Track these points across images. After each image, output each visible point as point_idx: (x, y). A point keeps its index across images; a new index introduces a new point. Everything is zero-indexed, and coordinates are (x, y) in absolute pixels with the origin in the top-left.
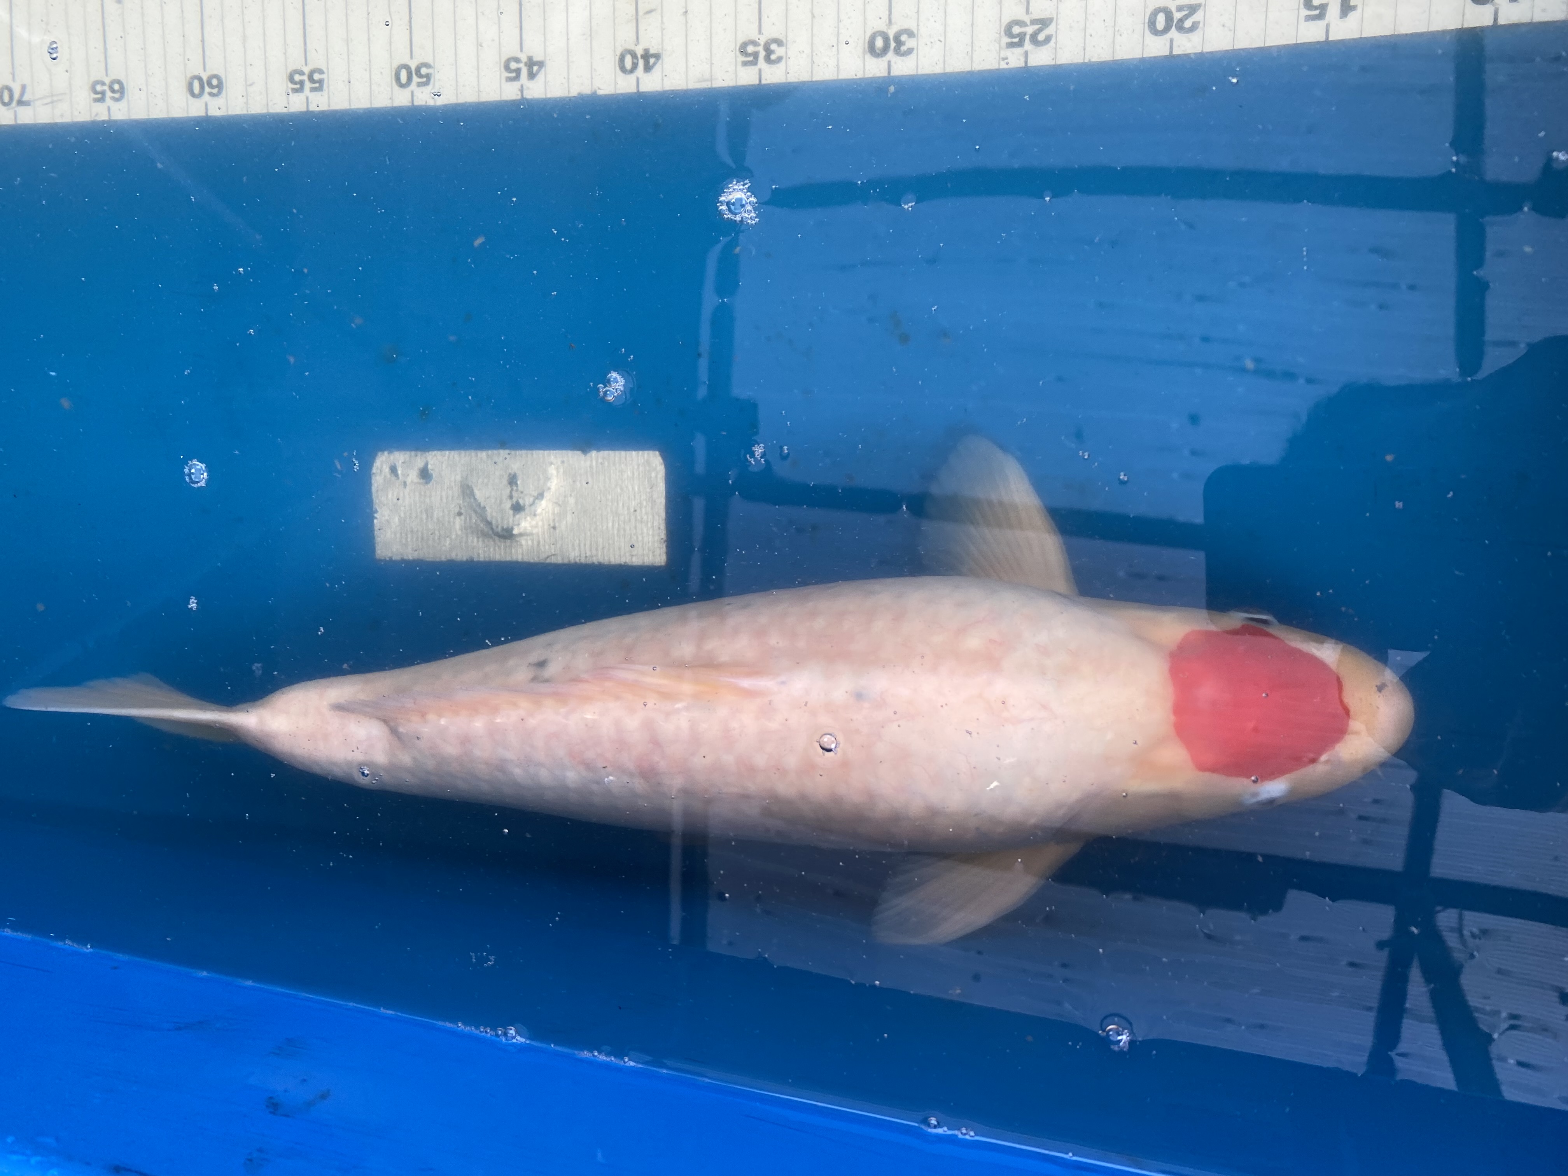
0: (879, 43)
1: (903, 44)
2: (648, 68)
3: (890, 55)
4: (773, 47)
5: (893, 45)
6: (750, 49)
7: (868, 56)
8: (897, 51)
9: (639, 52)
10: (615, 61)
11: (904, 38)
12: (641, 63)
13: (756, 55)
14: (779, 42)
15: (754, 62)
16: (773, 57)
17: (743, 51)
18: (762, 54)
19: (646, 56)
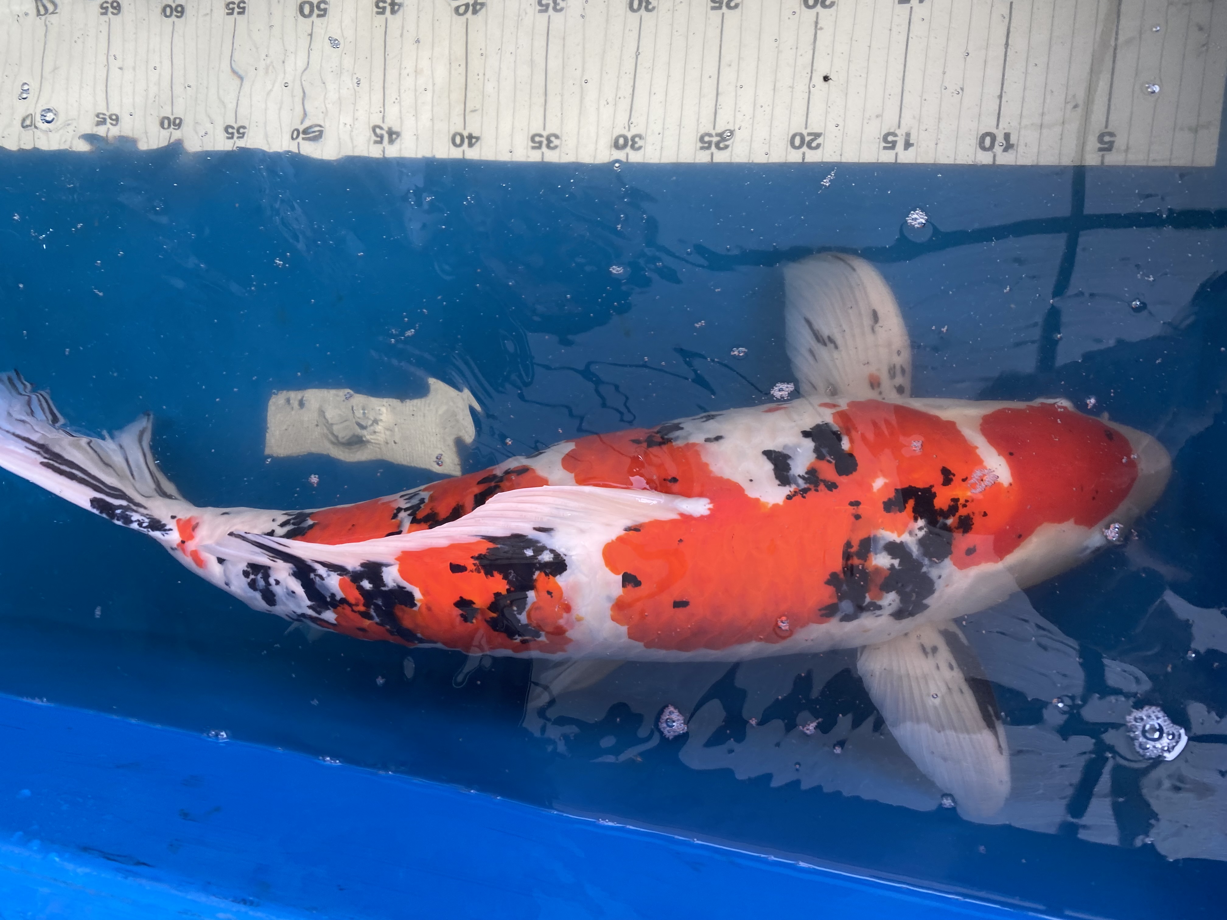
0: (621, 141)
1: (636, 143)
2: (471, 145)
3: (628, 149)
4: (553, 139)
5: (630, 143)
6: (537, 139)
7: (613, 149)
8: (632, 147)
9: (466, 134)
10: (449, 138)
11: (637, 139)
12: (466, 141)
13: (540, 143)
14: (557, 137)
15: (539, 147)
16: (552, 145)
17: (533, 139)
18: (545, 142)
19: (470, 137)
